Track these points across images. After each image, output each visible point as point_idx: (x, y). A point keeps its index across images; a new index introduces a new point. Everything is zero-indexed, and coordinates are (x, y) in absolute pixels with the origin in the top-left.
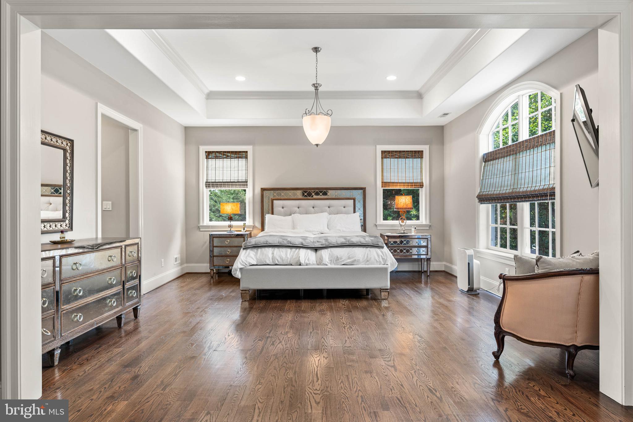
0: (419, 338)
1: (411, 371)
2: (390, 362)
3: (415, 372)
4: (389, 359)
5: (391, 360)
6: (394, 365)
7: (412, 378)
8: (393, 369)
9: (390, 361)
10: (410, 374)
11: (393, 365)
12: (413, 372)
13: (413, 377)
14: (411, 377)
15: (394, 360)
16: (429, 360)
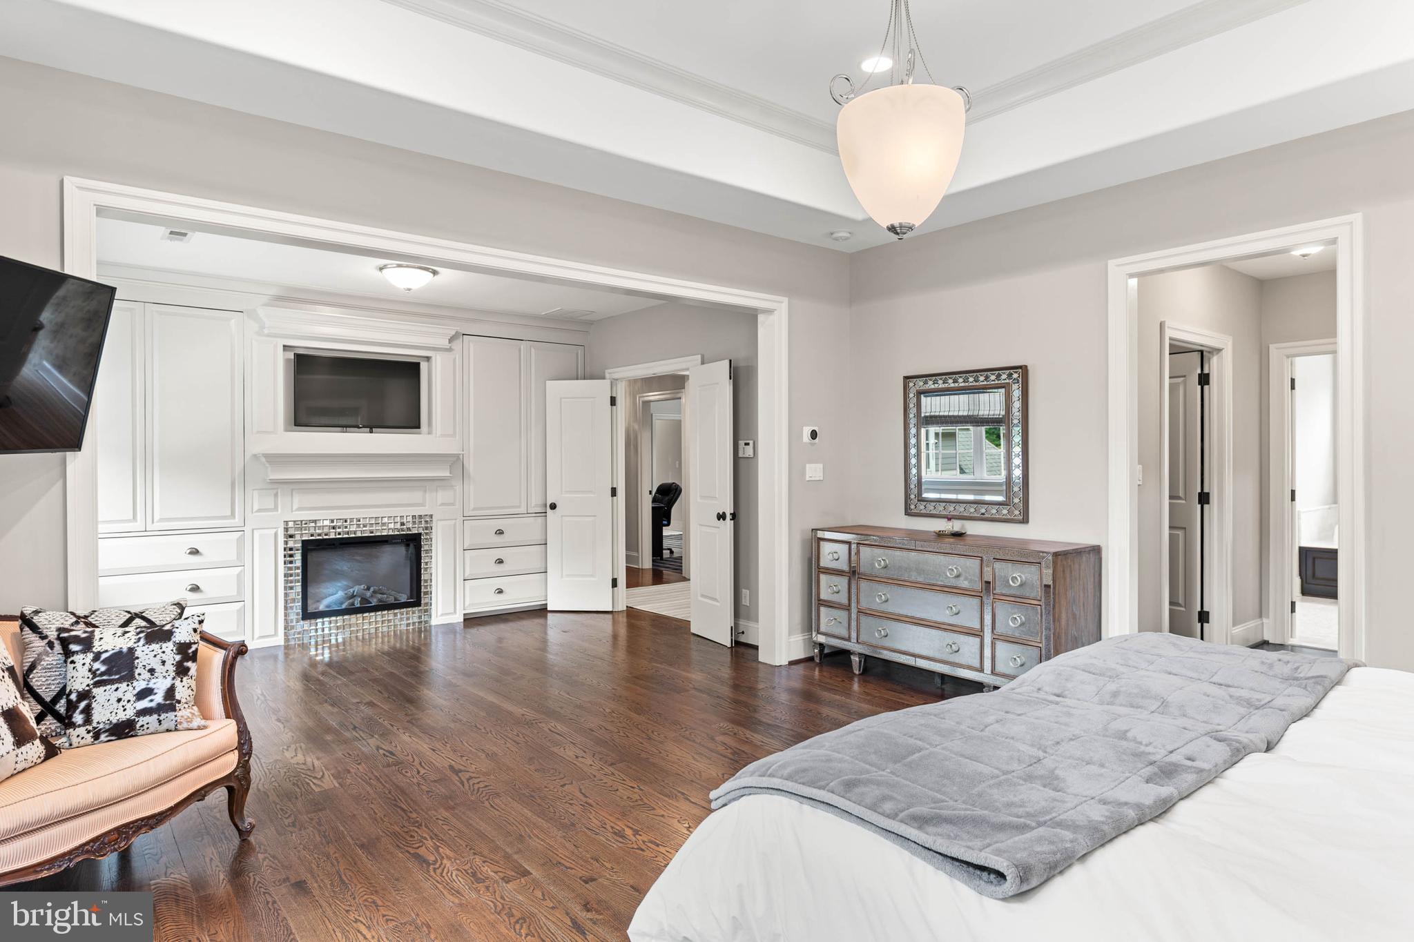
0: (422, 851)
1: (426, 771)
2: (467, 777)
3: (419, 772)
4: (471, 782)
5: (468, 782)
6: (457, 775)
7: (421, 762)
8: (457, 767)
9: (468, 780)
10: (426, 767)
11: (460, 774)
12: (422, 771)
13: (420, 764)
14: (423, 764)
15: (462, 783)
16: (395, 800)
